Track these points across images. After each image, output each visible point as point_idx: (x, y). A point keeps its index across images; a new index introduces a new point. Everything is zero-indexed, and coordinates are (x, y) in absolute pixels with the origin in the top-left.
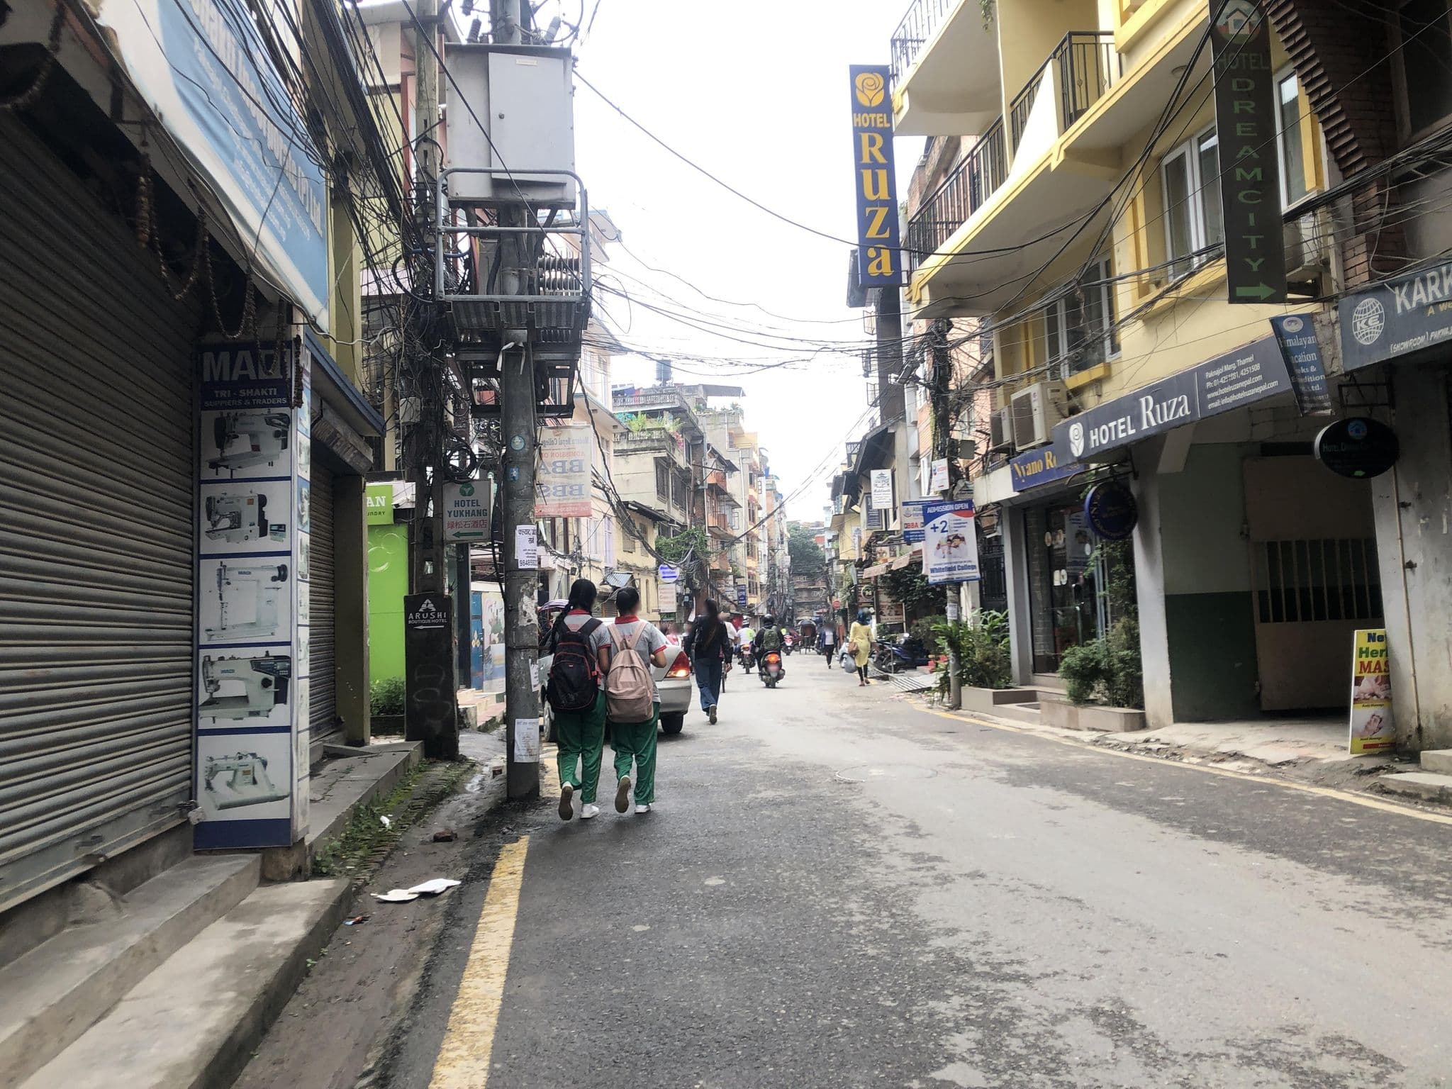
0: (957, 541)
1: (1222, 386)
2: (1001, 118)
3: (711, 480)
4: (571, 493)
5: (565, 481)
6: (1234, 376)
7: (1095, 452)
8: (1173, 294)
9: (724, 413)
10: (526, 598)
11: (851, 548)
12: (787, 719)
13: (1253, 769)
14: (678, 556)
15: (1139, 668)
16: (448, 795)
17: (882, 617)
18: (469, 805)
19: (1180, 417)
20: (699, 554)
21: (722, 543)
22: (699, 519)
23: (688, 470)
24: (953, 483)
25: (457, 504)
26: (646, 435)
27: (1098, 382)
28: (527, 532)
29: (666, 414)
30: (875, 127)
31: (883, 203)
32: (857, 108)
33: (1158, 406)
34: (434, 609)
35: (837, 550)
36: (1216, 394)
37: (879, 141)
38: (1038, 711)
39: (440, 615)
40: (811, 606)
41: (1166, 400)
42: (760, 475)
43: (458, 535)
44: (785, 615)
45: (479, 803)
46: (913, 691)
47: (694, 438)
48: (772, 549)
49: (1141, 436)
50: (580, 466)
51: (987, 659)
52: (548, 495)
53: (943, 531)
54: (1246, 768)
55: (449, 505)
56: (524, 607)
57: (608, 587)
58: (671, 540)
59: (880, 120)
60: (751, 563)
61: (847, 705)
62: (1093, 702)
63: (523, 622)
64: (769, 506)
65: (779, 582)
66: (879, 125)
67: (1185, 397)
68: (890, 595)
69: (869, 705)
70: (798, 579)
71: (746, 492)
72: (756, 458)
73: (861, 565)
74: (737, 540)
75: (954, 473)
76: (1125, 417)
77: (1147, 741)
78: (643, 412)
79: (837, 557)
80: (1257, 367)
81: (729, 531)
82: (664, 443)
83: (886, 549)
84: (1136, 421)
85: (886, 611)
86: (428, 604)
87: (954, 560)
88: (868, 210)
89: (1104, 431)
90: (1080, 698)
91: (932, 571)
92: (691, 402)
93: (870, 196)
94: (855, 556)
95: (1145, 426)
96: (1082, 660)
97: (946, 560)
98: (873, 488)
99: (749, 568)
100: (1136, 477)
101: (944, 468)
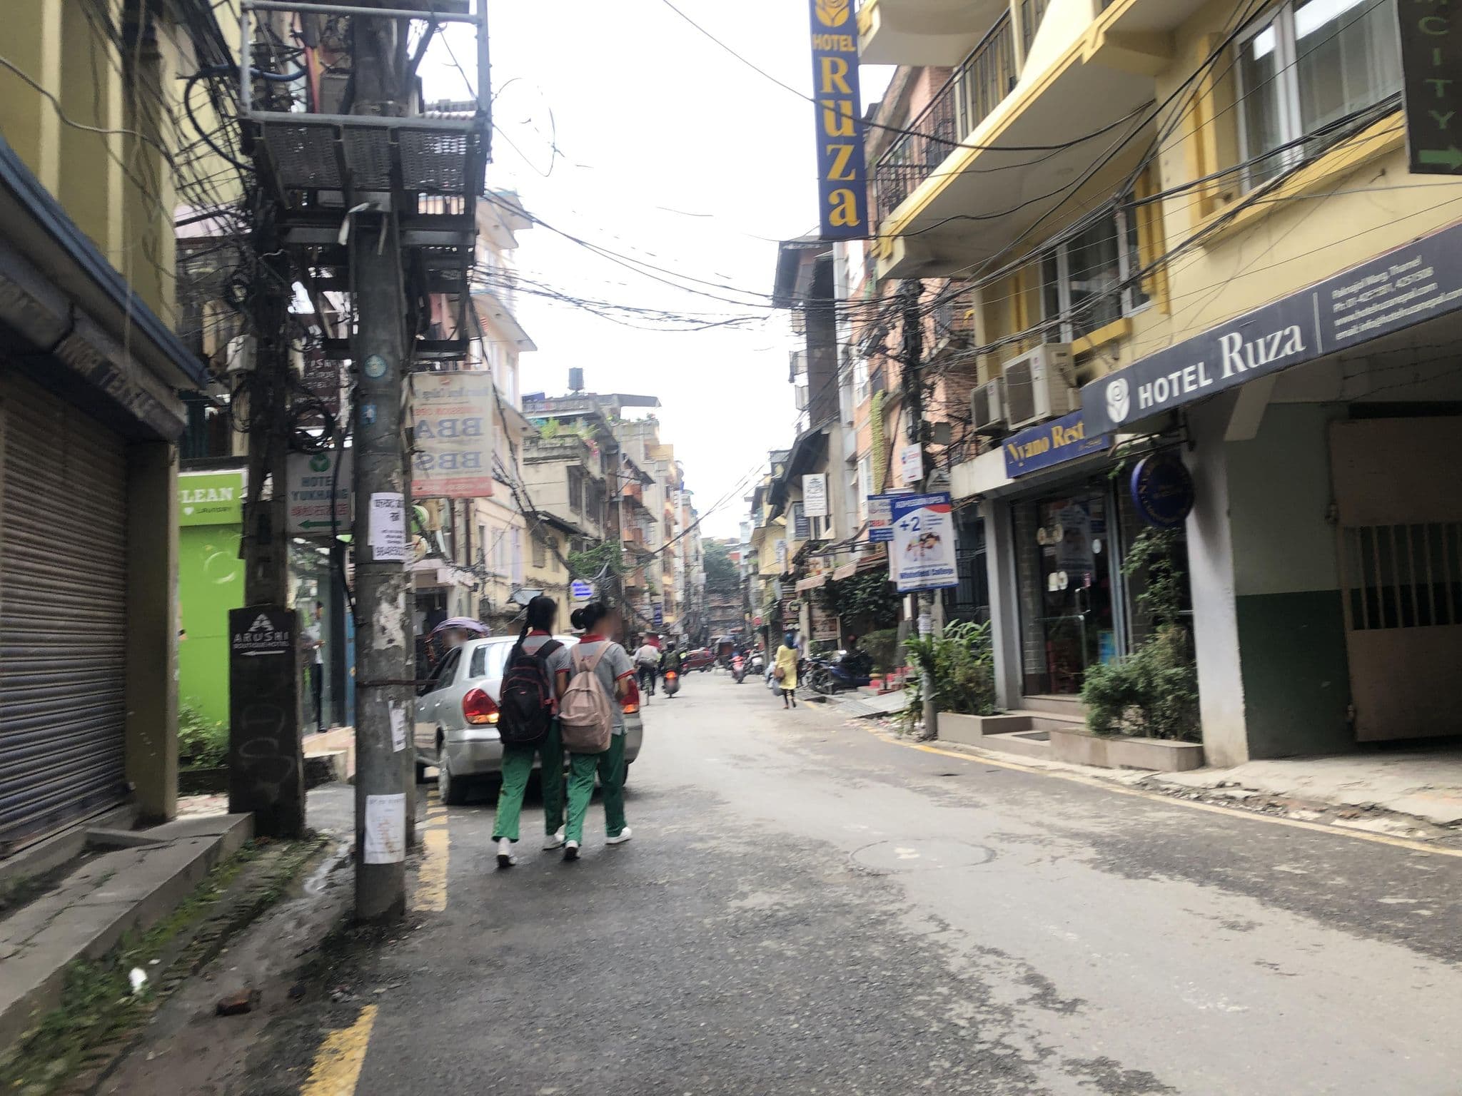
0: (931, 541)
1: (1362, 306)
2: (1008, 13)
3: (626, 492)
4: (463, 464)
5: (455, 447)
6: (1383, 290)
7: (1146, 414)
8: (1270, 197)
9: (640, 423)
10: (385, 607)
11: (775, 560)
12: (735, 757)
13: (1411, 830)
14: (592, 572)
15: (1194, 688)
16: (273, 903)
17: (815, 633)
18: (300, 924)
19: (1287, 356)
20: (615, 570)
21: (638, 558)
22: (613, 534)
23: (602, 481)
24: (927, 473)
25: (306, 482)
26: (557, 442)
27: (1114, 343)
28: (388, 503)
29: (580, 421)
30: (838, 50)
31: (847, 141)
32: (818, 28)
33: (1249, 346)
34: (270, 628)
35: (756, 566)
36: (1351, 318)
37: (843, 67)
38: (1046, 743)
39: (278, 636)
40: (725, 624)
41: (1263, 335)
42: (677, 489)
43: (306, 524)
44: (700, 633)
45: (318, 918)
46: (870, 717)
47: (610, 448)
48: (687, 566)
49: (1222, 387)
50: (477, 427)
51: (970, 680)
52: (432, 468)
53: (914, 530)
54: (1400, 829)
55: (295, 484)
56: (383, 621)
57: (516, 606)
58: (584, 555)
59: (843, 42)
60: (667, 580)
61: (798, 736)
62: (1118, 731)
63: (381, 644)
64: (685, 522)
65: (694, 600)
66: (843, 49)
67: (1297, 329)
68: (823, 609)
69: (824, 736)
70: (712, 597)
71: (663, 506)
72: (672, 471)
73: (787, 579)
74: (653, 556)
75: (928, 462)
76: (1196, 363)
77: (1221, 786)
78: (555, 418)
79: (756, 573)
80: (1428, 272)
81: (645, 546)
82: (576, 451)
83: (819, 559)
84: (1214, 367)
85: (819, 627)
86: (263, 621)
87: (927, 563)
88: (830, 148)
89: (1161, 387)
90: (1102, 728)
91: (903, 576)
92: (606, 410)
93: (831, 130)
94: (780, 569)
95: (1228, 373)
96: (1112, 680)
97: (918, 564)
98: (806, 494)
99: (665, 585)
100: (1192, 446)
101: (915, 456)
